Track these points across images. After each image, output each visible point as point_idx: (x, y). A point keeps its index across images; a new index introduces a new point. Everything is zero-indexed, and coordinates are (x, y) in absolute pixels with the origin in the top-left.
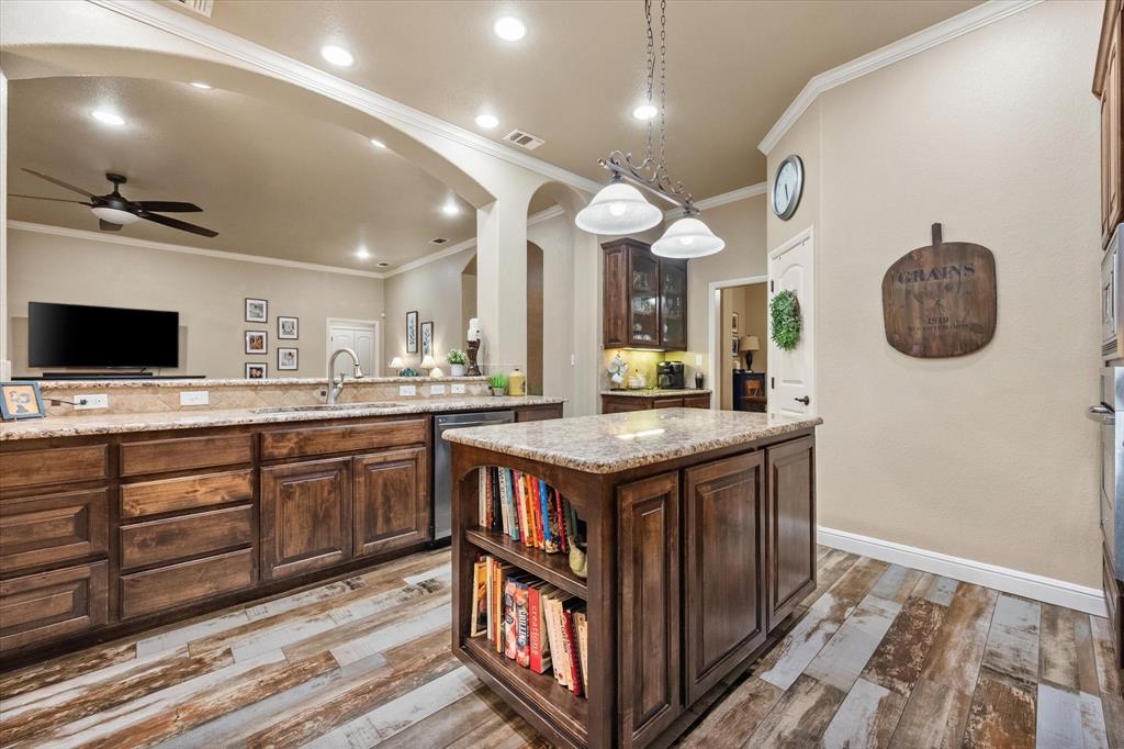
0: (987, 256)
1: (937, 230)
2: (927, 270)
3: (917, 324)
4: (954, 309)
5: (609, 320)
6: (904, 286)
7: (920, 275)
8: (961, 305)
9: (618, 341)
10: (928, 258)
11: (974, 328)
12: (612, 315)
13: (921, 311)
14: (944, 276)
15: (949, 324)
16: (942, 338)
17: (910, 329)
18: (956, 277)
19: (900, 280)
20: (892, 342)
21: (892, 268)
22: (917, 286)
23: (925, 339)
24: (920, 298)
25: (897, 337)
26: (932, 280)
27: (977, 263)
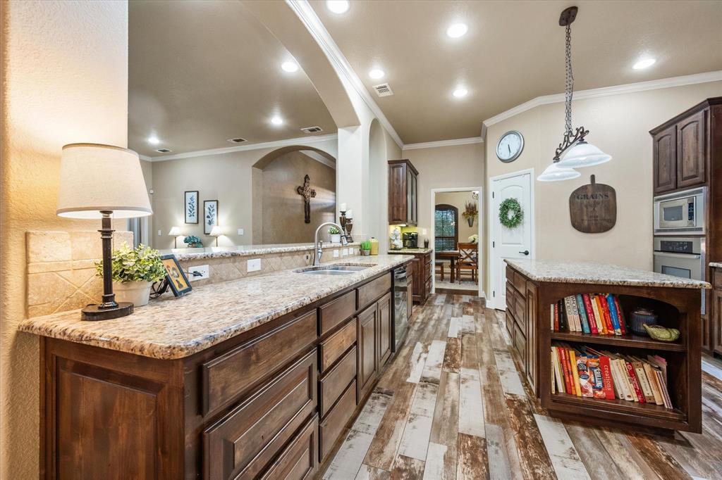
0: (613, 191)
1: (593, 177)
2: (590, 194)
3: (585, 218)
4: (600, 212)
5: (393, 208)
6: (579, 201)
7: (586, 196)
8: (603, 210)
9: (400, 220)
10: (590, 189)
11: (608, 221)
12: (395, 204)
13: (587, 211)
14: (596, 198)
15: (598, 218)
16: (596, 224)
17: (583, 220)
18: (601, 199)
19: (578, 198)
20: (574, 225)
21: (574, 192)
22: (585, 201)
23: (589, 225)
24: (586, 206)
25: (576, 223)
26: (592, 199)
27: (609, 193)
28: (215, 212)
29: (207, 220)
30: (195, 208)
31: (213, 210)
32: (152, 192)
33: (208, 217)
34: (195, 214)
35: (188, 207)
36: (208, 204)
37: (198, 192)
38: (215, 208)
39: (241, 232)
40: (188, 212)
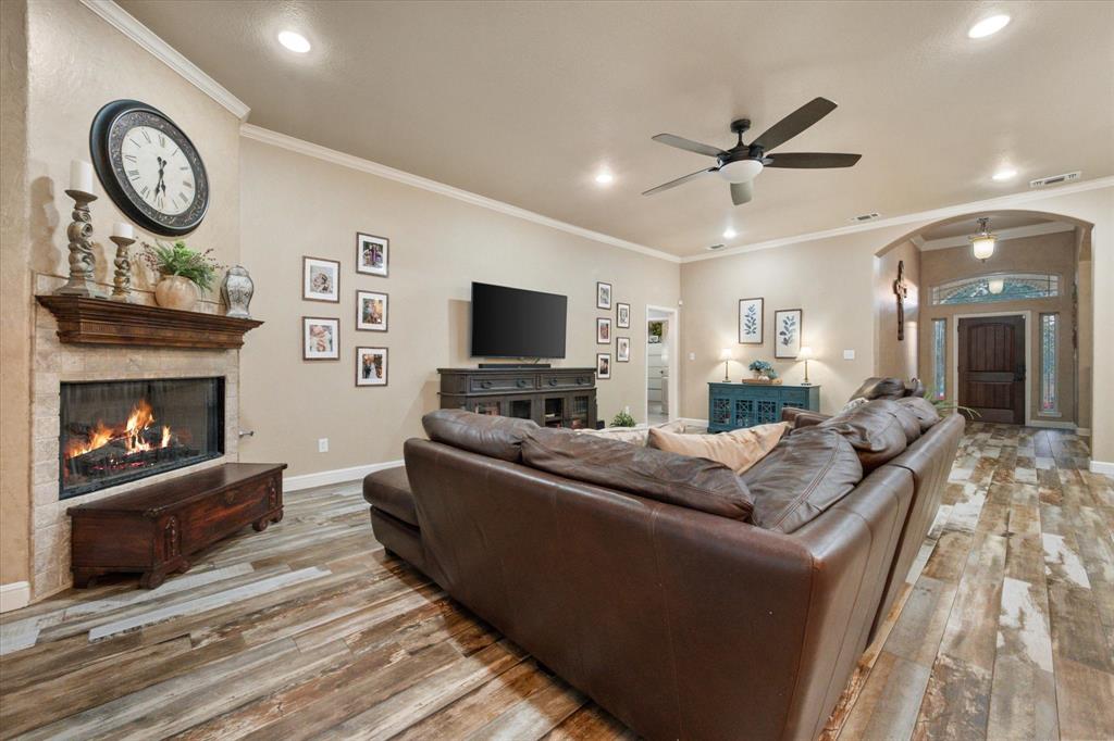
28: (797, 326)
29: (780, 339)
30: (758, 322)
31: (793, 324)
32: (681, 303)
33: (782, 333)
34: (758, 331)
35: (744, 321)
36: (781, 317)
37: (763, 299)
38: (797, 320)
39: (849, 354)
40: (743, 327)
